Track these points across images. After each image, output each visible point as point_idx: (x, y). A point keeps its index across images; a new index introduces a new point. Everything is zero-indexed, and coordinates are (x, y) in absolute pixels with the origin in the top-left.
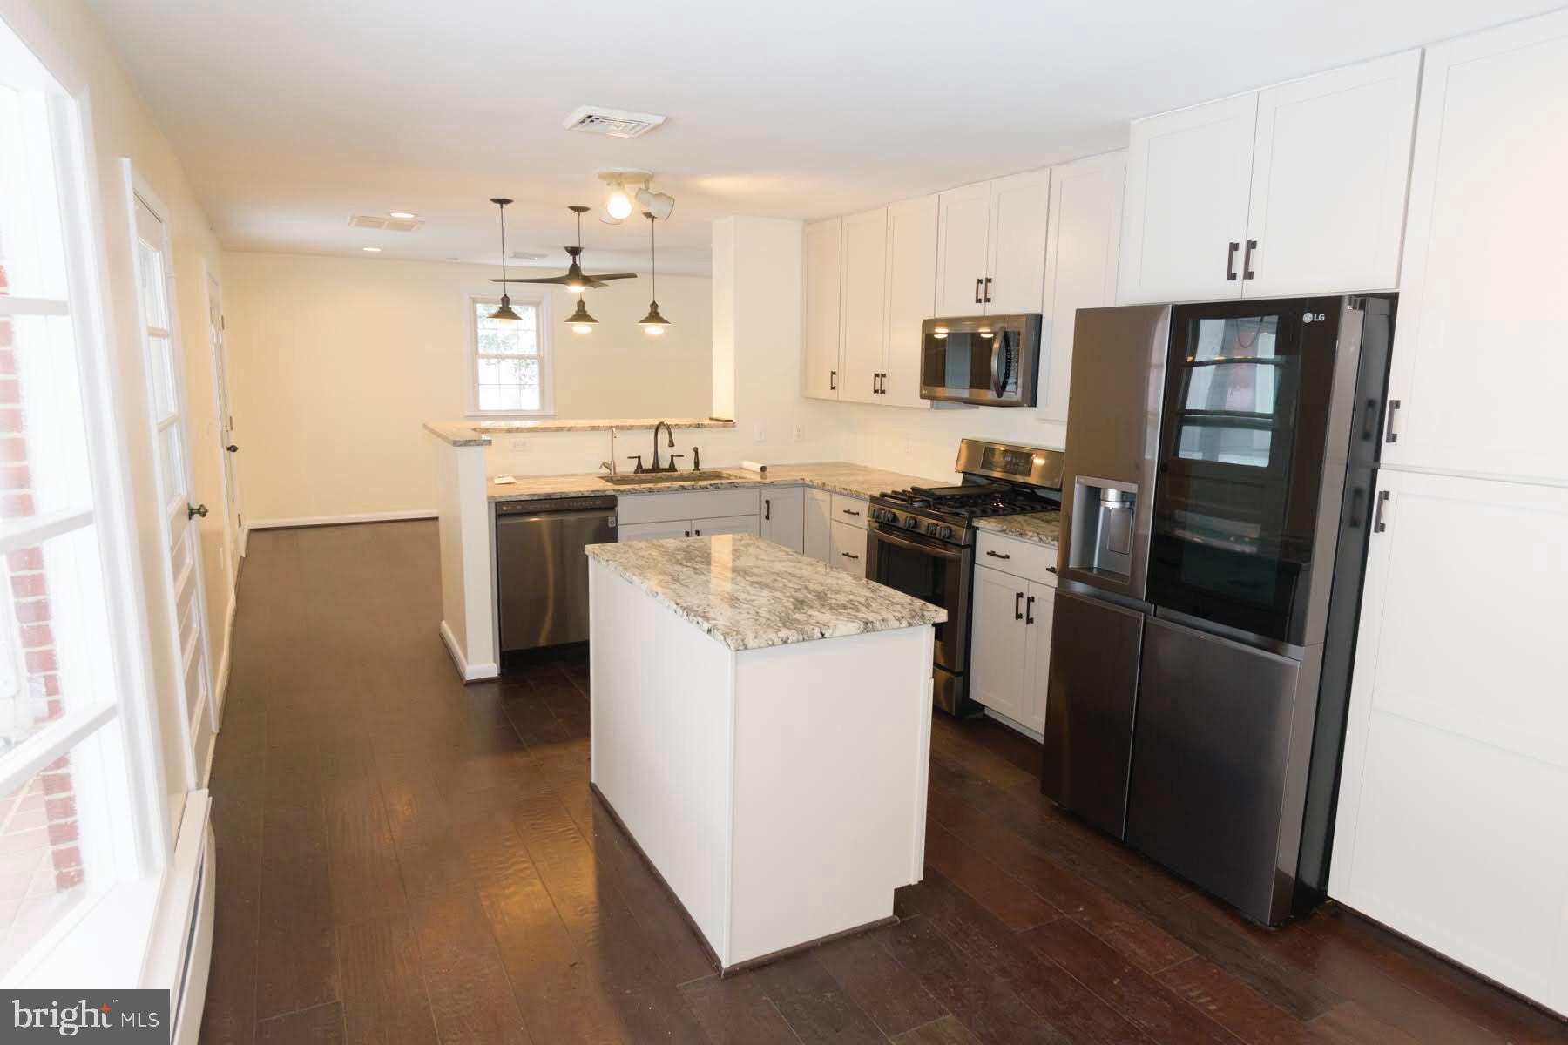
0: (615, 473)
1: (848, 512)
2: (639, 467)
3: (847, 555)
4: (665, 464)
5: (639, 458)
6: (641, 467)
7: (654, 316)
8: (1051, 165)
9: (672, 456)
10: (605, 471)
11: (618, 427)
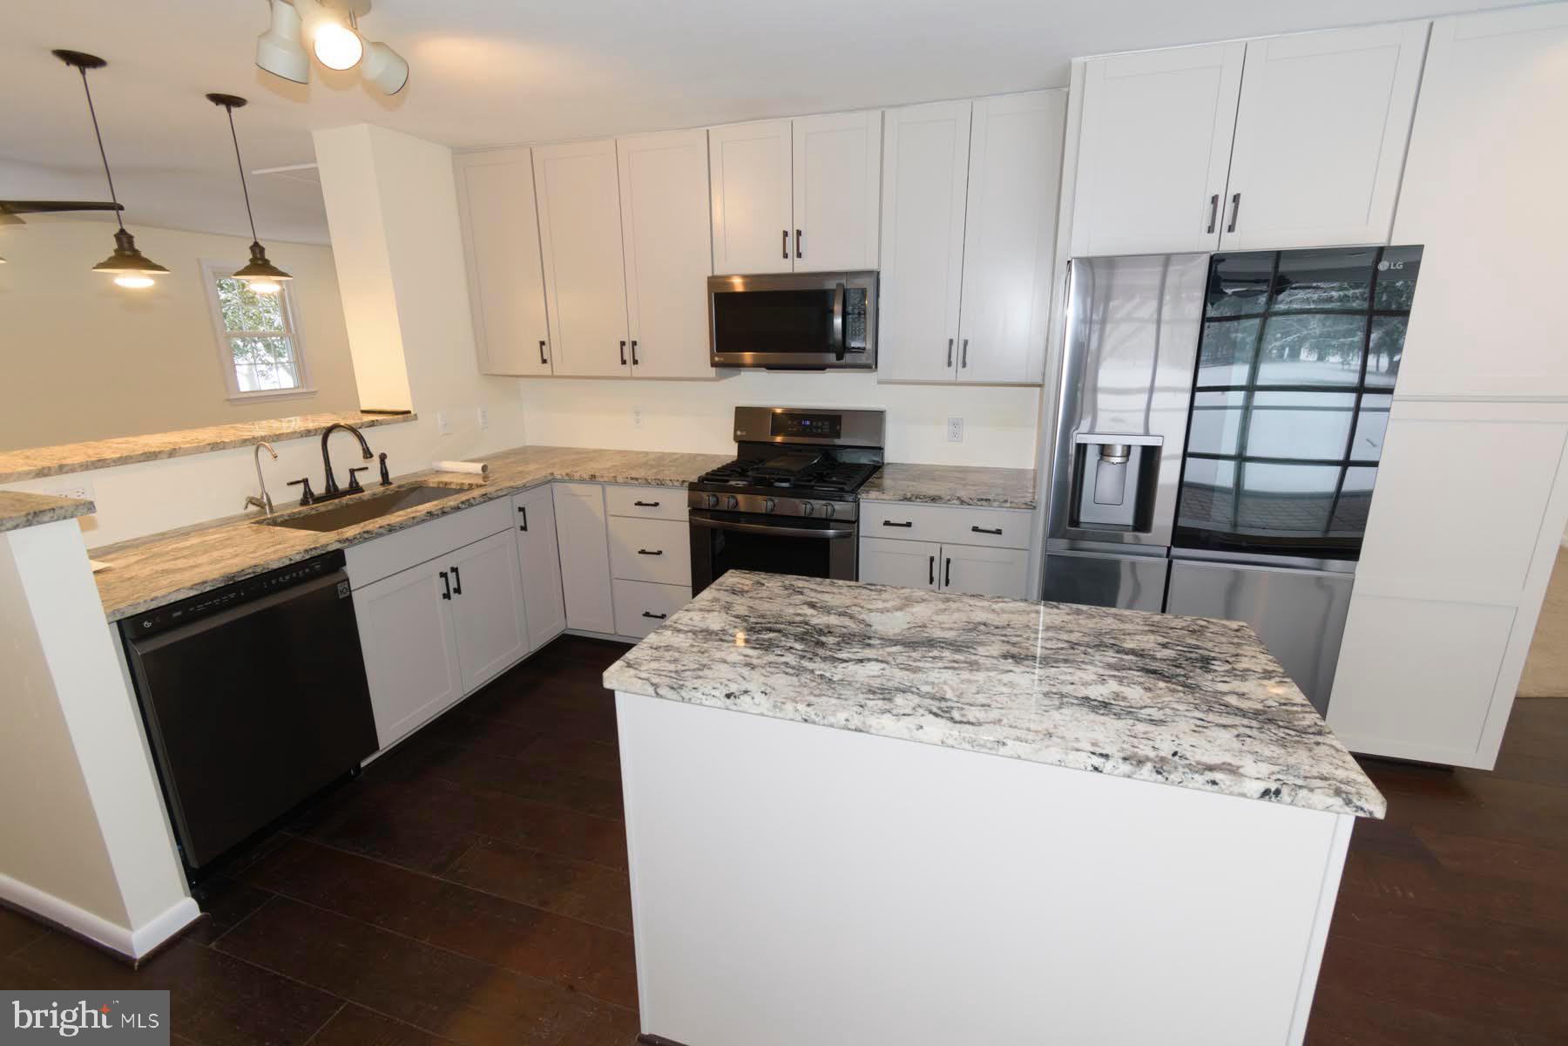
0: (272, 510)
1: (639, 504)
2: (308, 497)
3: (643, 552)
4: (343, 482)
5: (305, 481)
6: (312, 494)
7: (260, 264)
8: (883, 106)
9: (352, 472)
10: (252, 508)
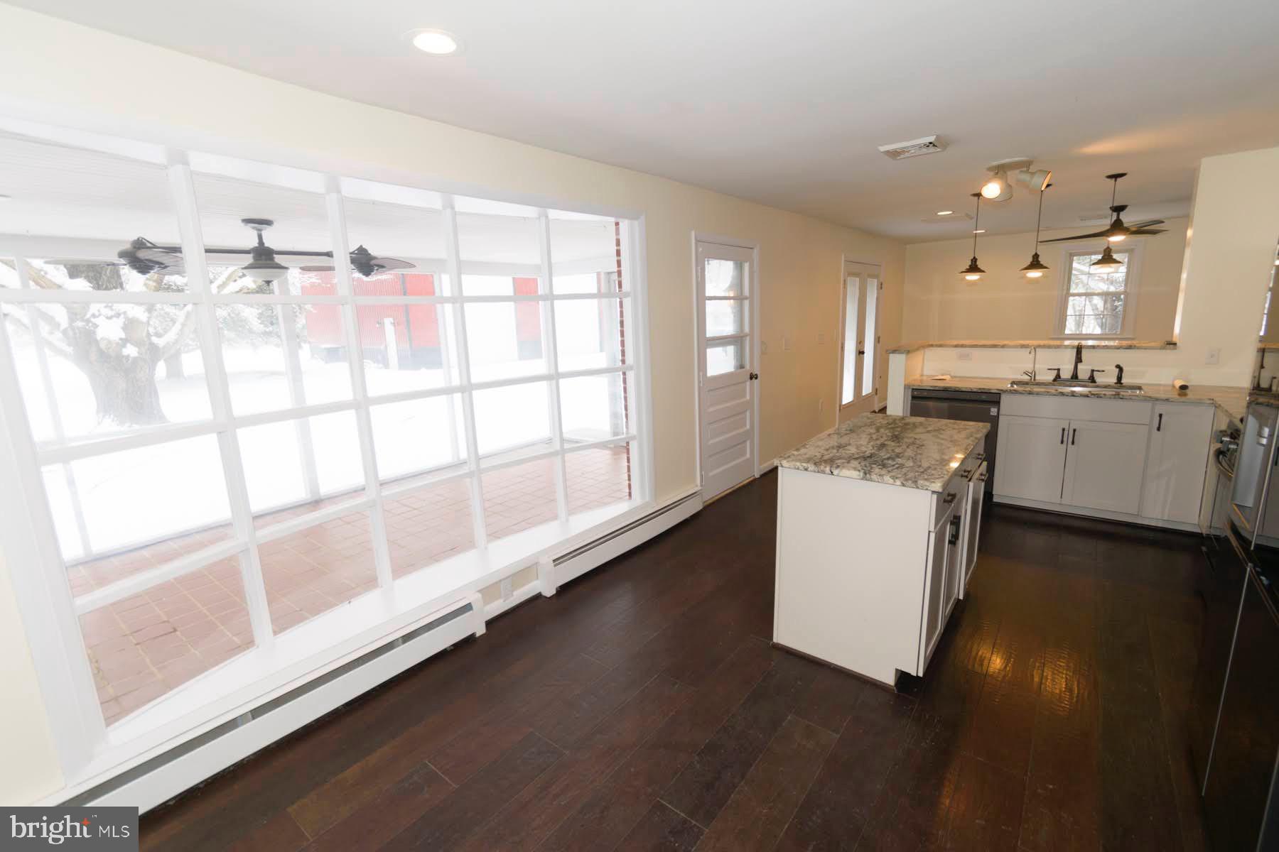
0: (1034, 379)
2: (1058, 376)
4: (1085, 375)
5: (1059, 370)
9: (1093, 371)
10: (1023, 377)
11: (1039, 346)
